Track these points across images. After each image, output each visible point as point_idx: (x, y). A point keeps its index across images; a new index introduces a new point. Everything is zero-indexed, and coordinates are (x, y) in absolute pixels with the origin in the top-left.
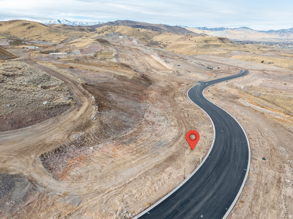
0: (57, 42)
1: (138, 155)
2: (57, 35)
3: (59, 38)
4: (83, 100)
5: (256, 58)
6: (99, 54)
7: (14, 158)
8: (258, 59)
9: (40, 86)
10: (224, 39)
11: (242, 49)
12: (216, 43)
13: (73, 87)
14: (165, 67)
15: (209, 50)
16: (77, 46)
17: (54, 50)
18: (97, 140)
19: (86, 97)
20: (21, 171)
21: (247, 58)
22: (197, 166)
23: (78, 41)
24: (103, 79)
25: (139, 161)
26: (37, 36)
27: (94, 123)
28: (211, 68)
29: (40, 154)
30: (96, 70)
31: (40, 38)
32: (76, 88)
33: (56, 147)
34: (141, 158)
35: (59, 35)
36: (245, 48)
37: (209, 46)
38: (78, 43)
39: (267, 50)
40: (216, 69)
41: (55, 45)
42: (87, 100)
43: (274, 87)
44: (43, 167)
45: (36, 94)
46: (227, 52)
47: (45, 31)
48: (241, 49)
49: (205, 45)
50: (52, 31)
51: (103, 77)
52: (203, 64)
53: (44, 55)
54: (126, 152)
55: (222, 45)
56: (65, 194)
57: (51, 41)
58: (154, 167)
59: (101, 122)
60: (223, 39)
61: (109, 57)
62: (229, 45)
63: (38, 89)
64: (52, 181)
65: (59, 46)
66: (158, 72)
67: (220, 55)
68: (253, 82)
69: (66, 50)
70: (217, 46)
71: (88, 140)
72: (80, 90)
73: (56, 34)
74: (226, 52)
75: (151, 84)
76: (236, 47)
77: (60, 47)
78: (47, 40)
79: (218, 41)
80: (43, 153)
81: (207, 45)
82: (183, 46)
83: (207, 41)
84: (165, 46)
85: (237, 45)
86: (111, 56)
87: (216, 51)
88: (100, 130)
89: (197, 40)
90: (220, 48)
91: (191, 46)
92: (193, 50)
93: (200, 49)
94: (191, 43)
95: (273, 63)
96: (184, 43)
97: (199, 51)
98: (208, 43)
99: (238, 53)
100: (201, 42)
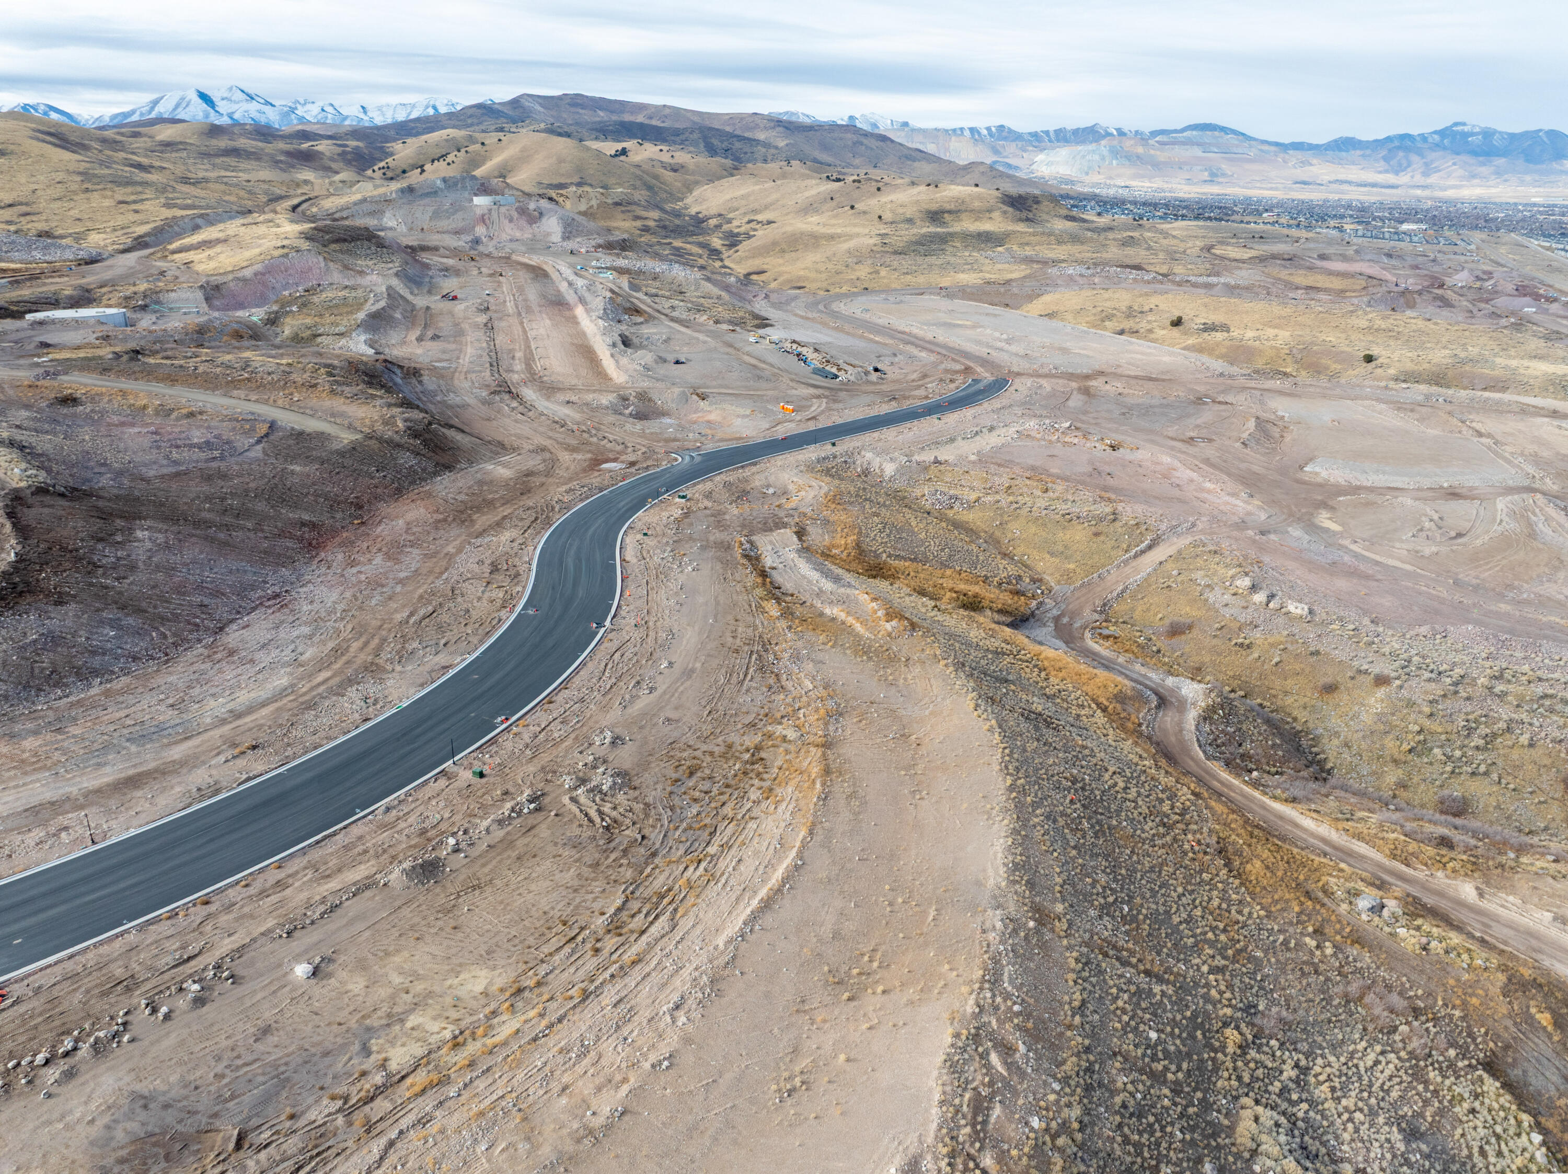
0: (114, 243)
2: (121, 198)
3: (132, 217)
6: (294, 309)
8: (1161, 307)
10: (1038, 202)
12: (986, 226)
15: (939, 262)
16: (200, 268)
17: (68, 292)
21: (1108, 304)
22: (195, 803)
23: (221, 235)
24: (186, 454)
26: (10, 206)
30: (184, 411)
31: (28, 218)
35: (135, 202)
36: (1129, 251)
38: (211, 252)
39: (1246, 256)
46: (1028, 271)
47: (60, 176)
48: (1105, 255)
49: (924, 236)
50: (101, 179)
51: (192, 446)
55: (1014, 232)
57: (78, 237)
60: (1030, 202)
61: (337, 325)
62: (1054, 233)
65: (111, 267)
66: (542, 404)
67: (985, 291)
69: (132, 289)
70: (987, 239)
73: (121, 193)
74: (1023, 274)
75: (449, 467)
76: (1082, 243)
77: (107, 275)
78: (60, 232)
79: (996, 215)
81: (937, 234)
82: (814, 240)
83: (943, 212)
84: (733, 240)
85: (1089, 234)
86: (345, 322)
87: (973, 267)
89: (892, 211)
90: (1000, 249)
91: (851, 244)
92: (857, 267)
93: (893, 257)
94: (855, 225)
95: (1225, 328)
96: (824, 225)
97: (883, 272)
98: (943, 224)
99: (1077, 278)
100: (910, 221)
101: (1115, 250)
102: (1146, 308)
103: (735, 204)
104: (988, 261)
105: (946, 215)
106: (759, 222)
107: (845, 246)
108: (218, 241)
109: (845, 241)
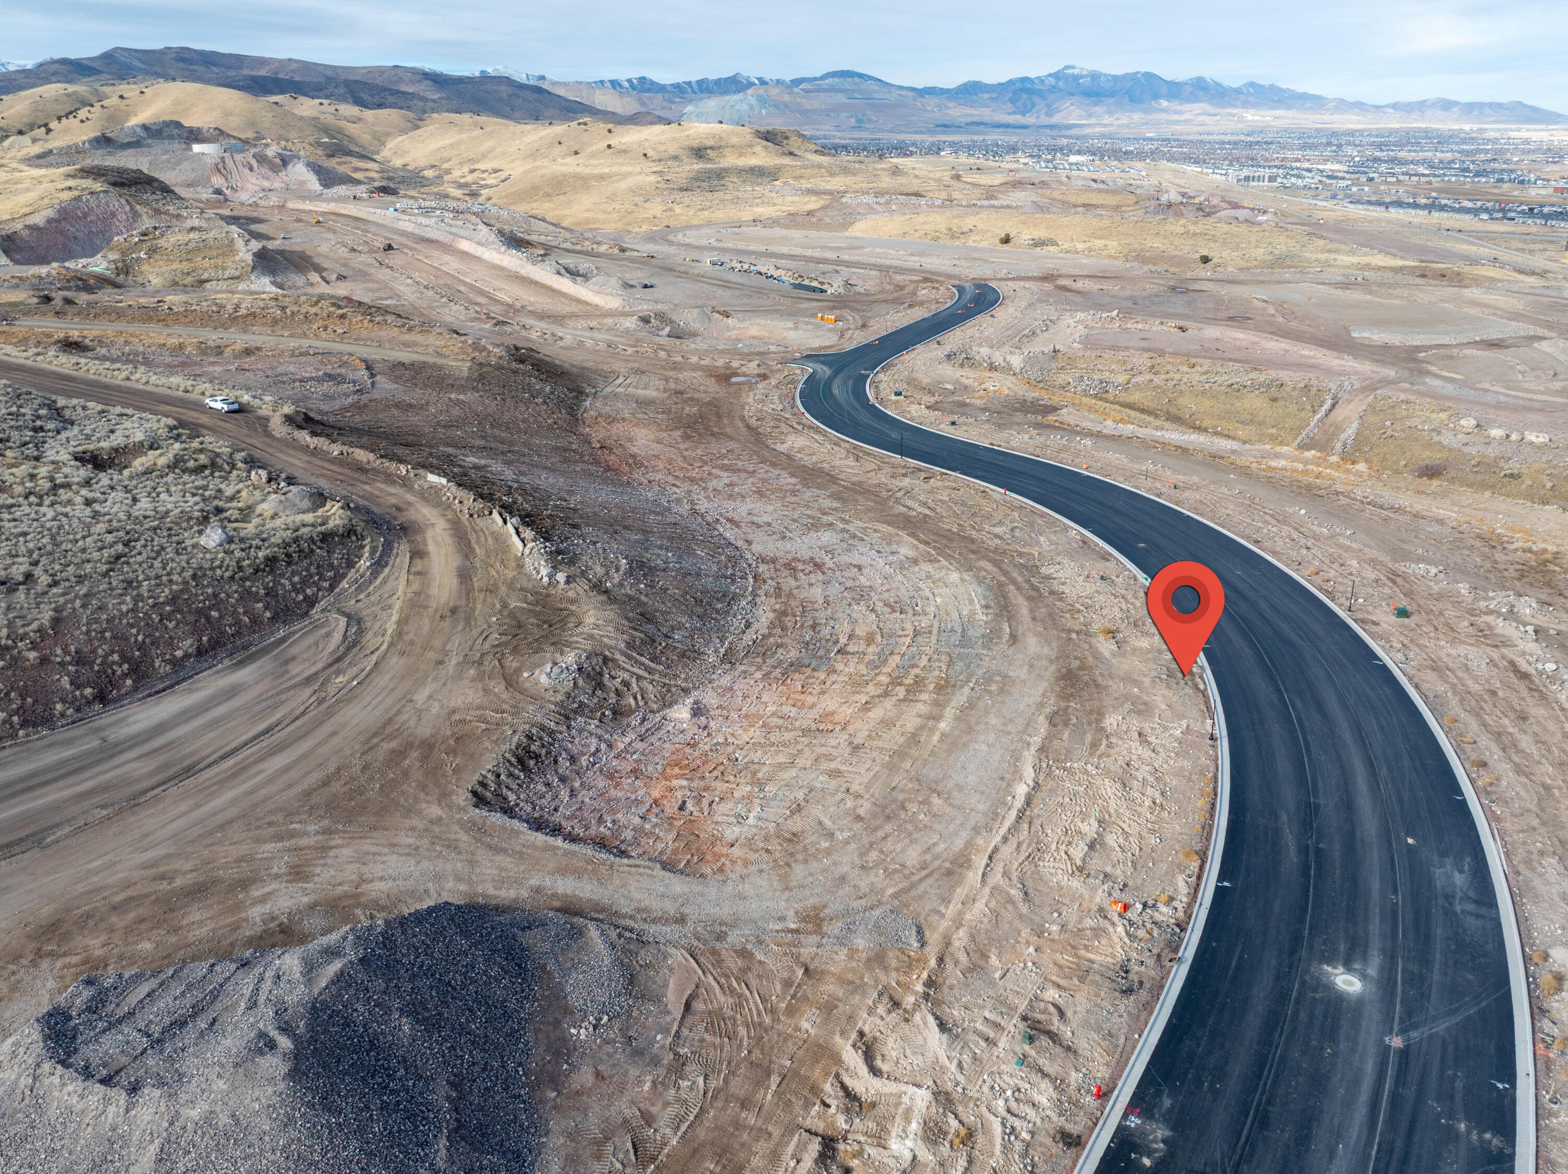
1: (924, 697)
5: (969, 222)
6: (142, 255)
7: (332, 843)
8: (980, 226)
10: (787, 138)
11: (886, 182)
12: (753, 161)
14: (578, 301)
18: (665, 675)
21: (926, 227)
22: (1202, 687)
25: (959, 718)
27: (574, 602)
28: (815, 284)
34: (955, 705)
36: (900, 180)
37: (720, 174)
40: (841, 290)
43: (1145, 344)
46: (823, 202)
48: (880, 185)
49: (698, 172)
52: (764, 270)
55: (785, 166)
58: (1053, 724)
59: (605, 592)
60: (779, 138)
61: (224, 269)
62: (820, 166)
66: (562, 331)
67: (793, 220)
68: (1046, 335)
70: (759, 173)
74: (819, 205)
75: (580, 392)
76: (854, 174)
79: (758, 149)
81: (711, 170)
82: (582, 182)
83: (705, 149)
84: (470, 190)
86: (230, 265)
87: (764, 200)
88: (635, 629)
89: (654, 149)
90: (777, 183)
91: (630, 182)
92: (647, 205)
93: (681, 194)
94: (621, 164)
95: (1053, 243)
96: (587, 166)
97: (678, 209)
98: (710, 160)
99: (876, 206)
100: (675, 158)
101: (887, 179)
102: (965, 229)
103: (445, 154)
104: (774, 195)
105: (709, 151)
106: (483, 172)
107: (623, 185)
109: (617, 181)
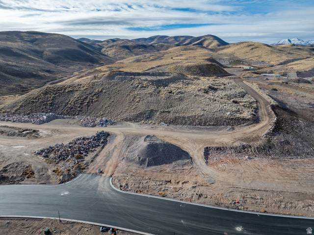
0: (276, 63)
1: (286, 178)
2: (278, 55)
3: (280, 59)
4: (264, 119)
7: (190, 143)
9: (232, 100)
13: (262, 107)
16: (294, 68)
17: (268, 71)
18: (256, 153)
19: (269, 117)
20: (190, 151)
24: (304, 105)
25: (283, 182)
27: (261, 139)
29: (206, 147)
31: (260, 58)
32: (264, 107)
33: (219, 146)
34: (288, 181)
35: (280, 56)
38: (298, 66)
41: (272, 66)
42: (268, 120)
44: (203, 154)
45: (225, 105)
47: (267, 51)
51: (305, 103)
53: (255, 75)
54: (277, 172)
56: (207, 174)
57: (269, 62)
58: (296, 193)
59: (269, 141)
63: (229, 102)
64: (204, 164)
65: (276, 67)
69: (281, 71)
71: (248, 151)
72: (267, 110)
77: (276, 69)
78: (266, 61)
80: (208, 146)
88: (263, 147)
108: (299, 64)
